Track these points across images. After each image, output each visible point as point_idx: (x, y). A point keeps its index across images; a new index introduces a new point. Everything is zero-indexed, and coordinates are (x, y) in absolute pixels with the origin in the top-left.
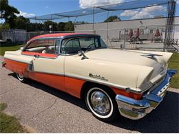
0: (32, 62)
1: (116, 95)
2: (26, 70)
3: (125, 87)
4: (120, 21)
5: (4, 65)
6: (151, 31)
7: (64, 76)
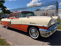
0: (11, 21)
1: (39, 29)
2: (8, 24)
3: (42, 26)
4: (40, 10)
5: (1, 24)
6: (51, 13)
7: (21, 25)
